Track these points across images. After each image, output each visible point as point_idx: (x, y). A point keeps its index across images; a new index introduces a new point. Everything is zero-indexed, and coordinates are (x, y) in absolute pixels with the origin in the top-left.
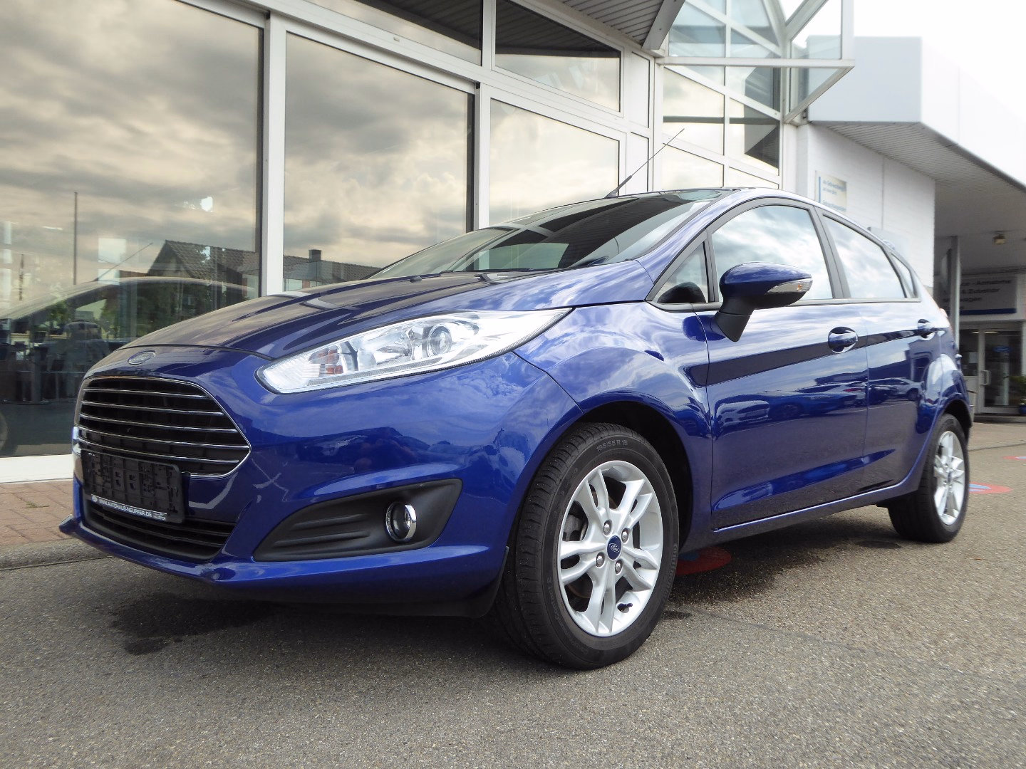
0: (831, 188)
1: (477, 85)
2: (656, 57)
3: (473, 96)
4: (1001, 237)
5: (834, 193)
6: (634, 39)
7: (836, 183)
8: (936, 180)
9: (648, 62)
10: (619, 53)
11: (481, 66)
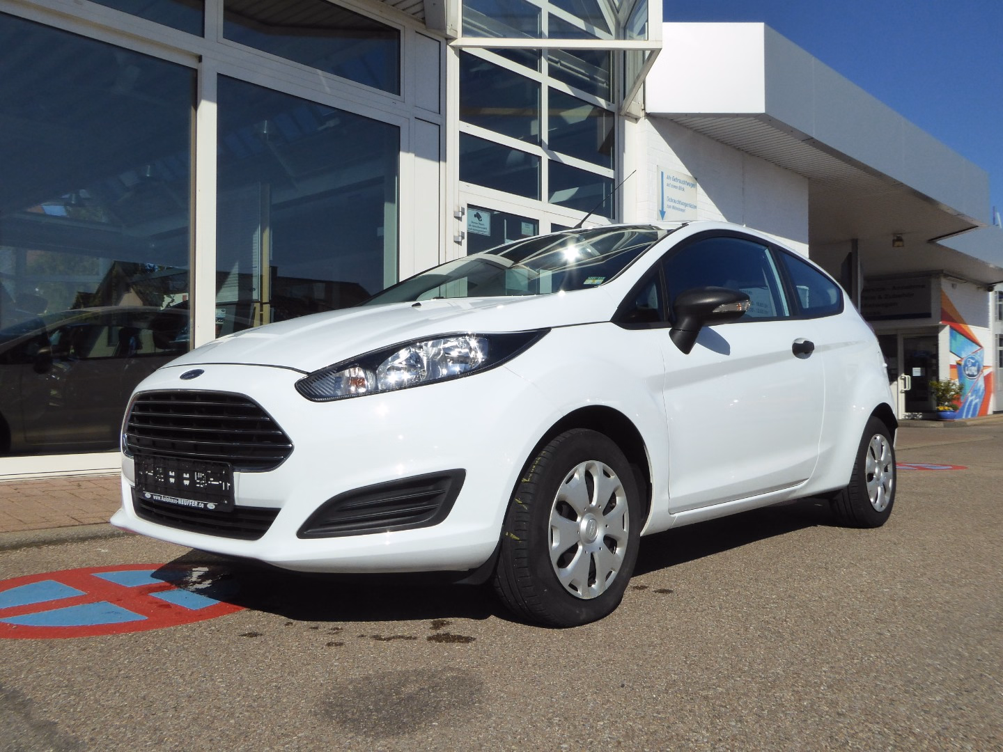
0: (678, 184)
1: (200, 59)
2: (449, 39)
3: (196, 70)
4: (900, 239)
5: (680, 188)
6: (413, 16)
7: (683, 178)
8: (809, 179)
9: (438, 43)
10: (399, 31)
11: (203, 36)
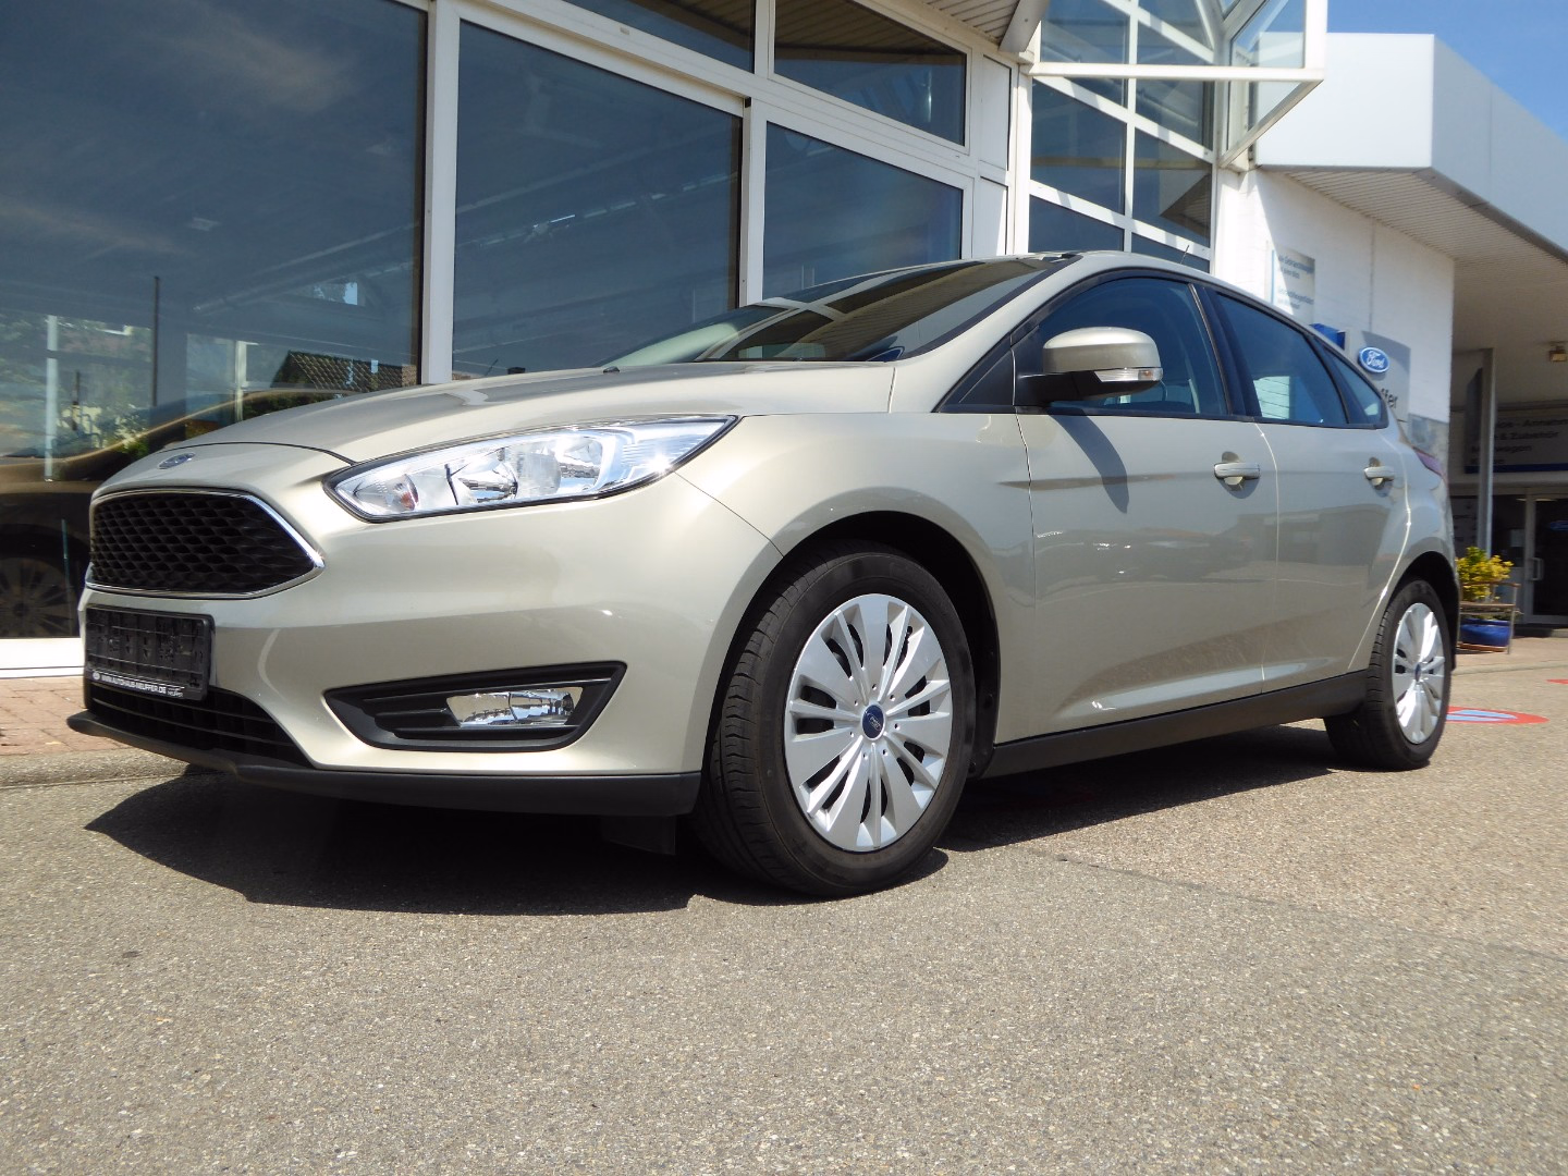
0: (1291, 269)
1: (747, 102)
2: (1023, 65)
3: (741, 119)
4: (1559, 351)
5: (1296, 275)
6: (987, 35)
7: (1298, 260)
8: (1456, 259)
9: (1008, 71)
10: (964, 56)
11: (753, 72)
